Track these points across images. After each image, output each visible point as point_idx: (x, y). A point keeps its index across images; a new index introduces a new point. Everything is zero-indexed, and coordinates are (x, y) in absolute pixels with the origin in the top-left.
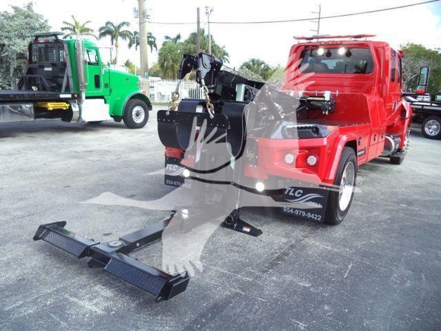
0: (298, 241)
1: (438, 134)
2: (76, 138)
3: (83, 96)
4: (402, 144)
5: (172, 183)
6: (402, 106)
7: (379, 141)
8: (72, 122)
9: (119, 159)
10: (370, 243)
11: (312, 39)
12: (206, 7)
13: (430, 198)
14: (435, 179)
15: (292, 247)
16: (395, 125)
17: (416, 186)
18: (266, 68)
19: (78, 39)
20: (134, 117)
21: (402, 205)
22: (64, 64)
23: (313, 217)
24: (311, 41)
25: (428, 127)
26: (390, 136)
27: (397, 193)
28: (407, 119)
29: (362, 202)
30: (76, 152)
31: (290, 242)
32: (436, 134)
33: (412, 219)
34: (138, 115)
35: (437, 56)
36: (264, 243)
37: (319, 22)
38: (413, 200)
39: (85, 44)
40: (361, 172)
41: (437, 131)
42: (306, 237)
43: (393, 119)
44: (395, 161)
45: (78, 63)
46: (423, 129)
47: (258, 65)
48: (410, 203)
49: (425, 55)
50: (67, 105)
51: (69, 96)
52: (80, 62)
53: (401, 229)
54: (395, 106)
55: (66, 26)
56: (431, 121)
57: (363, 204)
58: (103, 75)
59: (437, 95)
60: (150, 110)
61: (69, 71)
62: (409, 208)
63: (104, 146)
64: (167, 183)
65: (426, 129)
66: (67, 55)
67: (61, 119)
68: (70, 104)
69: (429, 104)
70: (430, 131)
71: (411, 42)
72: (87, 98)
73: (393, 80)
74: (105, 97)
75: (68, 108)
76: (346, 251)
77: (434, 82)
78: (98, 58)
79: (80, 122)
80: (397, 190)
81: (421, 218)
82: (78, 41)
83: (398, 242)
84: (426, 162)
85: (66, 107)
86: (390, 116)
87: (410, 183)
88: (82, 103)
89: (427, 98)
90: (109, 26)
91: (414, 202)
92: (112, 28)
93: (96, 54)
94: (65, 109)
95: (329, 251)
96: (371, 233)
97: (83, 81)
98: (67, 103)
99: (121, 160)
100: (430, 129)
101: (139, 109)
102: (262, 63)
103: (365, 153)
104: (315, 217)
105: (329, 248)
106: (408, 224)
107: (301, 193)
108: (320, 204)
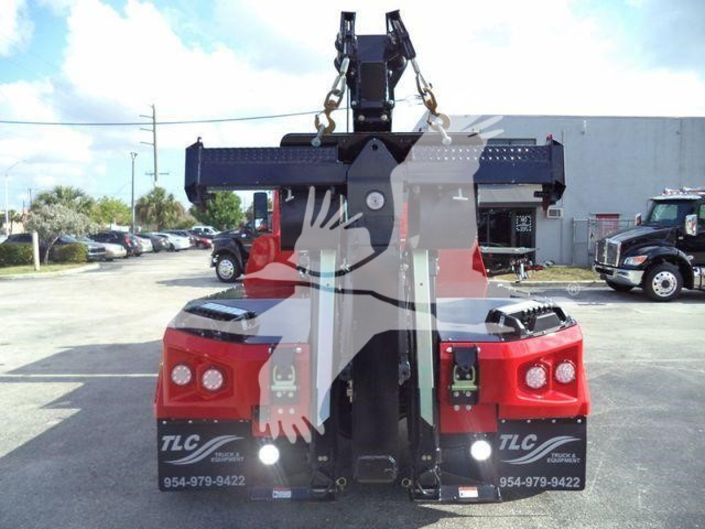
107: (533, 442)
108: (574, 456)
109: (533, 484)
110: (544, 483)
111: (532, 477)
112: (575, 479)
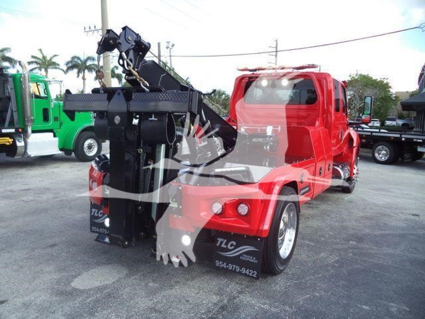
0: (232, 298)
1: (389, 158)
2: (18, 174)
3: (30, 130)
4: (351, 173)
5: (98, 231)
6: (349, 134)
7: (326, 174)
8: (16, 157)
9: (56, 197)
10: (314, 296)
11: (255, 70)
12: (167, 42)
13: (380, 232)
14: (385, 208)
15: (223, 308)
16: (344, 153)
17: (367, 218)
18: (227, 98)
19: (24, 73)
20: (86, 150)
21: (351, 242)
22: (9, 98)
23: (248, 273)
24: (255, 72)
25: (378, 153)
26: (338, 166)
27: (347, 228)
28: (355, 147)
29: (310, 240)
30: (12, 191)
31: (222, 301)
32: (386, 159)
33: (362, 261)
34: (90, 147)
35: (383, 85)
36: (190, 304)
37: (276, 56)
38: (364, 235)
39: (31, 78)
40: (312, 204)
41: (387, 156)
42: (240, 293)
43: (340, 148)
44: (346, 190)
45: (24, 96)
46: (374, 154)
47: (219, 96)
48: (360, 239)
49: (372, 85)
50: (11, 140)
51: (13, 130)
52: (26, 95)
53: (349, 274)
54: (342, 136)
55: (34, 60)
56: (380, 147)
57: (311, 243)
58: (52, 108)
59: (386, 120)
60: (103, 142)
61: (13, 105)
62: (359, 245)
63: (46, 183)
64: (93, 230)
65: (376, 155)
66: (11, 89)
67: (5, 154)
68: (14, 139)
69: (378, 130)
70: (380, 157)
71: (359, 73)
72: (33, 132)
73: (337, 110)
74: (55, 131)
75: (11, 143)
76: (285, 311)
77: (383, 108)
78: (47, 91)
79: (26, 156)
80: (347, 224)
81: (371, 259)
82: (24, 74)
83: (345, 293)
84: (377, 190)
85: (9, 142)
86: (339, 145)
87: (361, 214)
88: (29, 137)
89: (377, 124)
90: (76, 60)
91: (364, 237)
92: (79, 61)
93: (45, 88)
94: (8, 144)
95: (266, 312)
96: (316, 282)
97: (29, 114)
98: (11, 138)
99: (58, 199)
100: (380, 154)
101: (92, 142)
102: (223, 94)
103: (309, 190)
104: (250, 272)
105: (266, 307)
106: (357, 267)
107: (234, 246)
108: (254, 258)
109: (232, 269)
110: (238, 270)
111: (232, 265)
112: (254, 272)
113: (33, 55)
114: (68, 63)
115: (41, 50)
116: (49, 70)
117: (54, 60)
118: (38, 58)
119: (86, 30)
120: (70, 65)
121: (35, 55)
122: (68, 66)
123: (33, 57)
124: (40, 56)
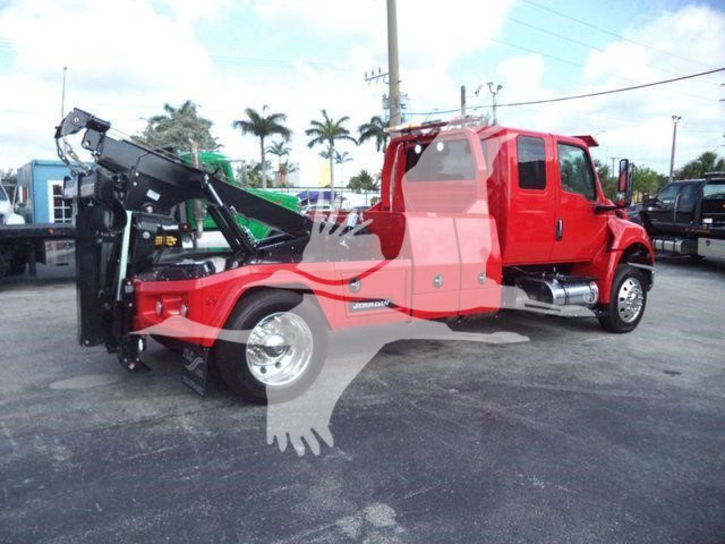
3: (200, 227)
6: (608, 228)
28: (615, 250)
54: (558, 230)
55: (314, 127)
72: (206, 229)
88: (200, 236)
90: (376, 122)
92: (379, 125)
110: (194, 387)
112: (203, 389)
113: (313, 119)
114: (362, 128)
115: (324, 112)
116: (336, 141)
117: (342, 125)
118: (320, 124)
119: (368, 77)
120: (366, 130)
121: (316, 120)
122: (363, 132)
123: (313, 123)
124: (323, 121)
